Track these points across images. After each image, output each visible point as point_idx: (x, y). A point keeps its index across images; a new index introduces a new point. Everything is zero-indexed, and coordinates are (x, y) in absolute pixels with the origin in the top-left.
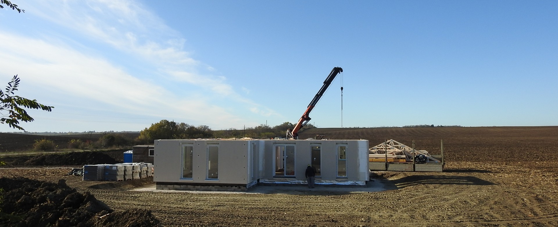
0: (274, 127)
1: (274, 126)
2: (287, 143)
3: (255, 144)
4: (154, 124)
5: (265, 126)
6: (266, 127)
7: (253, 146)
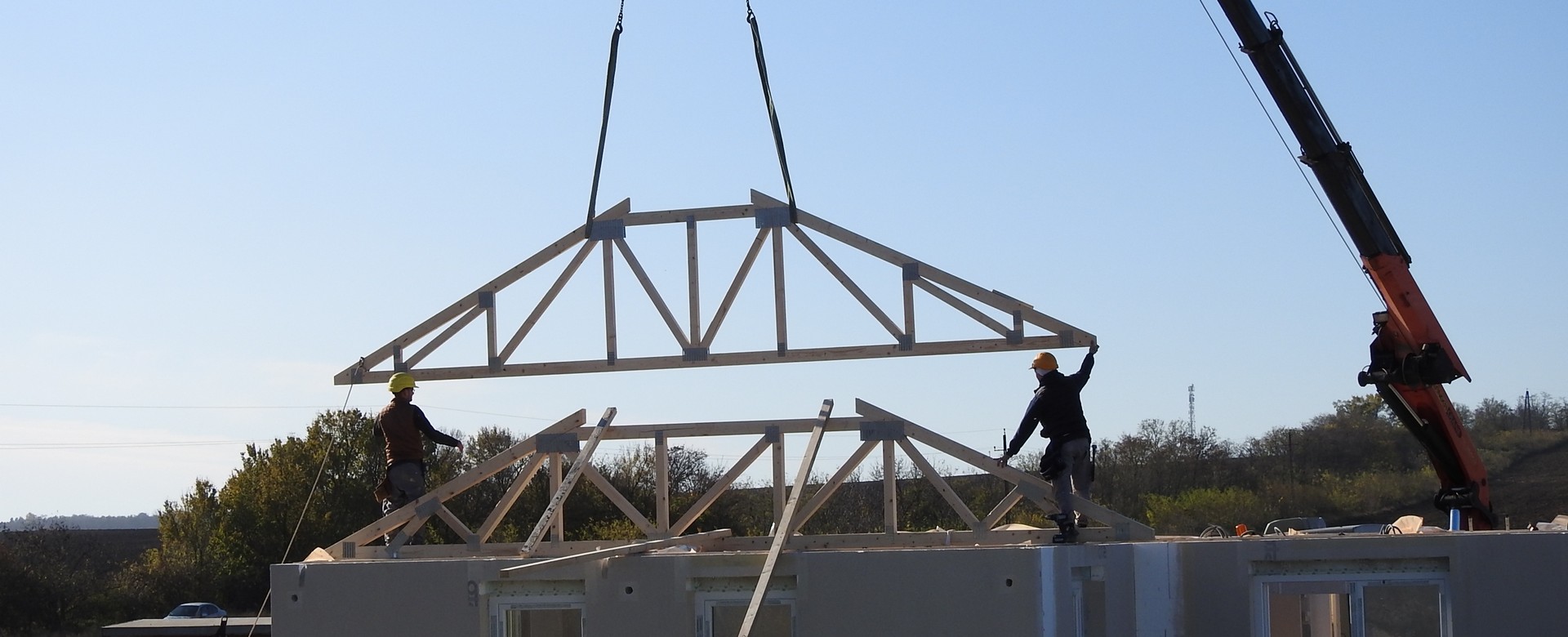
0: (1256, 443)
1: (1259, 437)
2: (1369, 563)
3: (1099, 574)
4: (264, 445)
5: (1182, 439)
6: (1191, 440)
7: (1079, 594)
